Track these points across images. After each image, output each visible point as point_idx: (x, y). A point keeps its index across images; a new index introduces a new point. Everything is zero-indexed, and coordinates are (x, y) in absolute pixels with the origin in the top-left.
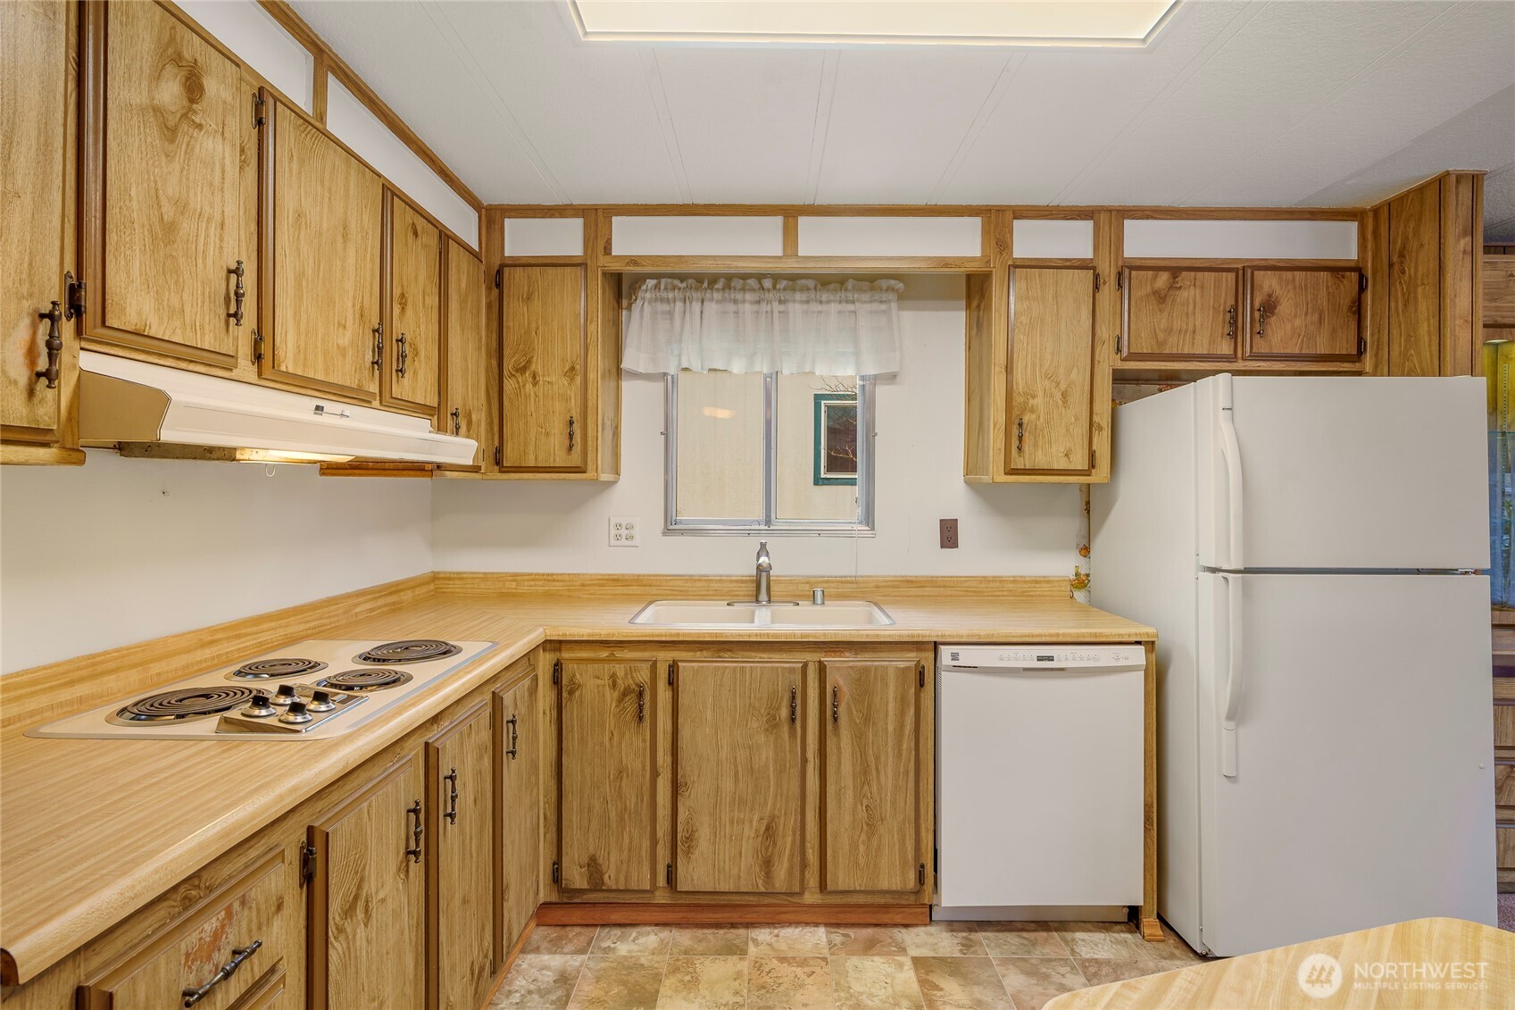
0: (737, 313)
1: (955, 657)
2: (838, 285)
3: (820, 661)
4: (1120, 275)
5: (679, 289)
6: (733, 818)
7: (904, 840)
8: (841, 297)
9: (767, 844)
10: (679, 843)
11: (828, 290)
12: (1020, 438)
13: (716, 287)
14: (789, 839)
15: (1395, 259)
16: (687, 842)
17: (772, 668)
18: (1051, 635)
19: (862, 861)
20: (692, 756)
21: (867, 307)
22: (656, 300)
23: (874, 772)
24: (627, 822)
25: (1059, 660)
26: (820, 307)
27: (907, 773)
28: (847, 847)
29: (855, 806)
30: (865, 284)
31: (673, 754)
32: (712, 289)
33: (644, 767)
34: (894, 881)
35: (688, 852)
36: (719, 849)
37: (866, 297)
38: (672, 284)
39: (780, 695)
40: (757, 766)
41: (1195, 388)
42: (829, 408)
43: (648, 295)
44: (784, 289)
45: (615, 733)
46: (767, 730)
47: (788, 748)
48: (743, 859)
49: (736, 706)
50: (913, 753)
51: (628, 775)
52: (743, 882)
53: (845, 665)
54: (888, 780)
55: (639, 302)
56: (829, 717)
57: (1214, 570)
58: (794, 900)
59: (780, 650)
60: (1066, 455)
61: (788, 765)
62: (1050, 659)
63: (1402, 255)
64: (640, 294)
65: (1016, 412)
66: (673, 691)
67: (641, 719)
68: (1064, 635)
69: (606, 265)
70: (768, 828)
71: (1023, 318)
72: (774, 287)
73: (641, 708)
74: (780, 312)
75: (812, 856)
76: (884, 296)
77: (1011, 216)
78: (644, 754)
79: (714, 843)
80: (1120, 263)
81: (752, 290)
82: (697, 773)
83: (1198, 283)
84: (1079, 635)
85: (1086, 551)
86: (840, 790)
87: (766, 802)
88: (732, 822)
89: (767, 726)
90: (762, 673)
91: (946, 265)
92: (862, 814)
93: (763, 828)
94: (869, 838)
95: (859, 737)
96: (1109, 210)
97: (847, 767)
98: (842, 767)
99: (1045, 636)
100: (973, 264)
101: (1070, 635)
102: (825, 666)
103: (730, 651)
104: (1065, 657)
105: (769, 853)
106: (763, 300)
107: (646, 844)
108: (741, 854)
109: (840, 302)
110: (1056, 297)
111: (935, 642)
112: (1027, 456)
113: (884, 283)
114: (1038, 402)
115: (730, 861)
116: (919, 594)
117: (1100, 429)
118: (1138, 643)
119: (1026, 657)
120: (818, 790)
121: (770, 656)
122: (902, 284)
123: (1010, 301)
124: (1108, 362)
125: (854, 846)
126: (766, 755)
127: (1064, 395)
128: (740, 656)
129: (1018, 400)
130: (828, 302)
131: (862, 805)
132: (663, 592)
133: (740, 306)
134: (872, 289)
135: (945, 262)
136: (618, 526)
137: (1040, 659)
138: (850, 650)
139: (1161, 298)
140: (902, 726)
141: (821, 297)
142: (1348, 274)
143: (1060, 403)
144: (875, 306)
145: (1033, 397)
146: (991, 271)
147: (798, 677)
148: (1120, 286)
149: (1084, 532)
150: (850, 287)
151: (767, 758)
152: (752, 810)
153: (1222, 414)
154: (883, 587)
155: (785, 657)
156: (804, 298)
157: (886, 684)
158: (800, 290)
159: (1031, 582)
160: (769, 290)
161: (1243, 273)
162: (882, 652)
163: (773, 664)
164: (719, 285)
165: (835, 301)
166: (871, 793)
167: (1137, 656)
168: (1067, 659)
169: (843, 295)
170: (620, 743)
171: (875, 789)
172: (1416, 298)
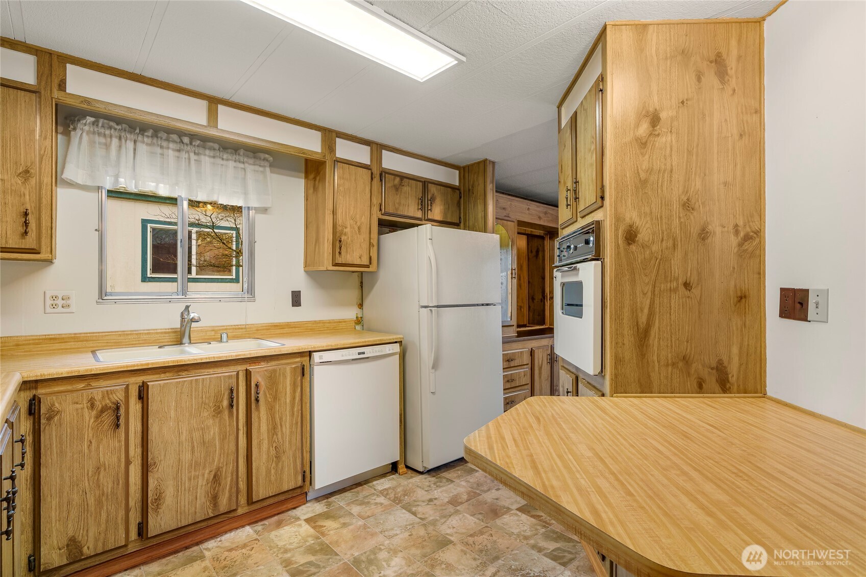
0: (162, 155)
1: (321, 357)
2: (234, 151)
3: (246, 370)
4: (381, 175)
5: (115, 129)
6: (191, 476)
7: (296, 460)
8: (236, 158)
9: (214, 486)
10: (150, 504)
11: (227, 153)
12: (340, 248)
13: (146, 134)
14: (229, 479)
15: (470, 188)
16: (156, 503)
17: (217, 377)
18: (363, 342)
19: (273, 478)
20: (160, 443)
21: (252, 167)
22: (94, 133)
23: (279, 427)
24: (105, 503)
25: (367, 354)
26: (221, 162)
27: (297, 423)
28: (264, 473)
29: (269, 448)
30: (251, 154)
31: (143, 446)
32: (143, 135)
33: (119, 460)
34: (290, 484)
35: (156, 510)
36: (180, 500)
37: (251, 161)
38: (108, 124)
39: (222, 393)
40: (207, 440)
41: (418, 230)
42: (154, 229)
43: (86, 128)
44: (198, 146)
45: (94, 442)
46: (214, 416)
47: (228, 424)
48: (198, 500)
49: (192, 405)
50: (300, 412)
51: (105, 469)
52: (198, 515)
53: (262, 370)
54: (286, 430)
55: (79, 132)
56: (252, 401)
57: (426, 307)
58: (231, 516)
59: (221, 366)
60: (360, 257)
61: (228, 434)
62: (363, 353)
63: (473, 187)
64: (80, 125)
65: (338, 235)
66: (143, 403)
67: (118, 426)
68: (368, 341)
69: (60, 98)
70: (215, 477)
71: (341, 188)
72: (191, 143)
73: (118, 418)
74: (195, 160)
75: (243, 485)
76: (262, 163)
77: (335, 136)
78: (120, 451)
79: (177, 496)
80: (381, 170)
81: (174, 142)
82: (163, 454)
83: (410, 185)
84: (374, 341)
85: (361, 306)
86: (260, 441)
87: (213, 460)
88: (190, 479)
89: (214, 414)
90: (210, 381)
91: (304, 153)
92: (273, 452)
93: (212, 477)
94: (277, 465)
95: (271, 409)
96: (377, 144)
97: (264, 427)
98: (261, 428)
99: (361, 343)
100: (317, 156)
101: (370, 341)
102: (251, 372)
103: (186, 370)
104: (369, 352)
105: (216, 492)
106: (183, 150)
107: (122, 513)
108: (196, 498)
109: (235, 161)
110: (355, 180)
111: (310, 351)
112: (343, 257)
113: (262, 155)
114: (348, 230)
115: (189, 504)
116: (282, 332)
117: (373, 246)
118: (396, 342)
119: (353, 354)
120: (245, 445)
121: (214, 370)
122: (272, 158)
123: (335, 178)
124: (377, 215)
125: (268, 471)
126: (214, 431)
127: (359, 228)
128: (193, 372)
129: (339, 228)
130: (227, 160)
131: (273, 447)
132: (100, 344)
133: (165, 151)
134: (255, 157)
135: (302, 151)
136: (54, 298)
137: (359, 354)
138: (264, 361)
139: (397, 188)
140: (294, 398)
141: (222, 156)
142: (456, 191)
143: (357, 232)
144: (257, 168)
145: (346, 228)
146: (325, 162)
147: (234, 380)
148: (381, 180)
149: (360, 296)
150: (241, 154)
151: (214, 433)
152: (204, 468)
153: (429, 241)
154: (260, 330)
155: (224, 369)
156: (212, 155)
157: (285, 377)
158: (209, 149)
159: (337, 322)
160: (187, 145)
161: (425, 183)
162: (282, 360)
163: (217, 375)
164: (150, 133)
165: (232, 160)
166: (278, 439)
167: (396, 348)
168: (370, 353)
169: (237, 157)
170: (98, 447)
171: (280, 436)
172: (477, 203)
